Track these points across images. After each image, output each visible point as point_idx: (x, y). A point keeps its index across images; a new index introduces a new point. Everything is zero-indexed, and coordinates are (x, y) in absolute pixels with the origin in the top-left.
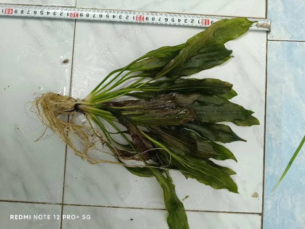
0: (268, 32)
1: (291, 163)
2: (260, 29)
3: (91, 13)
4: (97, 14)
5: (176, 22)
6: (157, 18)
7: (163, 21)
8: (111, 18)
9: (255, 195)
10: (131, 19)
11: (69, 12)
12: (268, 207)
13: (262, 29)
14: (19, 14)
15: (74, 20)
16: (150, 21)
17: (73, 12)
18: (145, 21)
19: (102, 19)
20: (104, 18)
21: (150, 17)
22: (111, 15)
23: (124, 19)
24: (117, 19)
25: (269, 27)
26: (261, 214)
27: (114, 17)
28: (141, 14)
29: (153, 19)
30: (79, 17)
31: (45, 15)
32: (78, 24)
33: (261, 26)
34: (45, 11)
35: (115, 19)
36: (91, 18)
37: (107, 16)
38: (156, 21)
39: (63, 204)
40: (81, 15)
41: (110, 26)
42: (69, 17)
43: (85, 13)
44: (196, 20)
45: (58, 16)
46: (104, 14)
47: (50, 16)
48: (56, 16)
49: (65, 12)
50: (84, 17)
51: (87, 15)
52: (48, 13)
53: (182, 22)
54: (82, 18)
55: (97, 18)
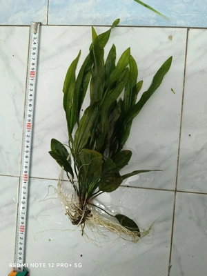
0: (41, 25)
1: (146, 6)
2: (38, 31)
3: (25, 164)
4: (25, 160)
5: (32, 98)
6: (28, 113)
7: (31, 108)
8: (29, 149)
10: (30, 134)
11: (23, 181)
12: (183, 23)
13: (38, 29)
14: (24, 221)
16: (31, 118)
18: (31, 122)
19: (29, 156)
20: (28, 154)
21: (28, 118)
22: (26, 149)
23: (29, 139)
24: (29, 144)
25: (37, 23)
26: (188, 29)
27: (27, 147)
29: (30, 116)
33: (36, 30)
34: (22, 200)
35: (29, 145)
36: (28, 165)
37: (27, 152)
38: (31, 113)
39: (176, 191)
40: (26, 172)
41: (34, 150)
42: (27, 182)
43: (24, 170)
44: (31, 82)
45: (26, 190)
46: (25, 154)
48: (27, 192)
50: (27, 170)
51: (26, 167)
52: (24, 198)
53: (32, 93)
54: (28, 171)
55: (28, 160)
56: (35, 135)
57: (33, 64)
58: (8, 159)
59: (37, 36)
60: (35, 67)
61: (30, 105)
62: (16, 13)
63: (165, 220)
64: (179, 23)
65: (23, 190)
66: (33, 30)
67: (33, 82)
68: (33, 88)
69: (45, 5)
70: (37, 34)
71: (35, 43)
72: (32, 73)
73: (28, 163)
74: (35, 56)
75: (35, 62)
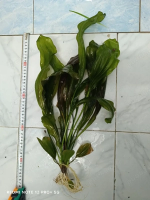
9: (108, 36)
15: (25, 128)
17: (21, 128)
28: (22, 95)
30: (24, 125)
31: (23, 142)
32: (27, 126)
47: (23, 140)
49: (21, 132)
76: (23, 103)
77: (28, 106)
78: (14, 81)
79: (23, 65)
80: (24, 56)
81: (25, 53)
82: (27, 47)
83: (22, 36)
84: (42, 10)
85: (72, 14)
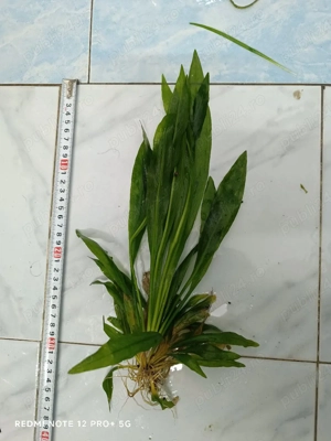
0: (78, 83)
1: (251, 49)
2: (74, 94)
3: (50, 320)
4: (51, 311)
5: (64, 204)
6: (57, 230)
7: (62, 221)
8: (58, 293)
9: (297, 95)
10: (59, 265)
11: (48, 350)
12: (313, 78)
13: (74, 90)
15: (59, 344)
16: (61, 239)
17: (48, 346)
18: (62, 246)
19: (58, 305)
20: (57, 302)
21: (57, 239)
22: (53, 293)
23: (59, 275)
24: (58, 284)
25: (72, 81)
26: (323, 86)
27: (55, 288)
28: (52, 251)
29: (59, 234)
30: (55, 337)
31: (51, 385)
32: (64, 339)
33: (70, 92)
34: (45, 384)
35: (59, 286)
36: (56, 321)
37: (55, 297)
38: (62, 230)
39: (318, 362)
40: (52, 334)
41: (67, 294)
42: (54, 351)
43: (50, 329)
44: (61, 177)
45: (53, 367)
47: (52, 379)
48: (53, 370)
49: (48, 356)
50: (55, 329)
51: (53, 325)
52: (49, 381)
53: (64, 195)
54: (56, 333)
55: (56, 311)
56: (68, 267)
57: (66, 148)
58: (21, 309)
59: (71, 101)
60: (68, 152)
61: (60, 217)
62: (36, 64)
63: (301, 415)
64: (307, 78)
65: (46, 366)
66: (65, 92)
67: (65, 177)
68: (65, 187)
69: (84, 51)
70: (73, 98)
71: (68, 114)
72: (64, 163)
73: (57, 318)
74: (69, 135)
75: (69, 144)
76: (54, 275)
77: (68, 282)
78: (32, 210)
79: (59, 166)
80: (63, 143)
81: (64, 135)
82: (70, 118)
83: (57, 88)
84: (116, 18)
85: (199, 33)
